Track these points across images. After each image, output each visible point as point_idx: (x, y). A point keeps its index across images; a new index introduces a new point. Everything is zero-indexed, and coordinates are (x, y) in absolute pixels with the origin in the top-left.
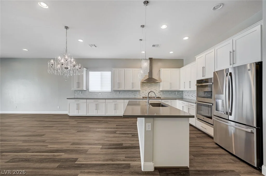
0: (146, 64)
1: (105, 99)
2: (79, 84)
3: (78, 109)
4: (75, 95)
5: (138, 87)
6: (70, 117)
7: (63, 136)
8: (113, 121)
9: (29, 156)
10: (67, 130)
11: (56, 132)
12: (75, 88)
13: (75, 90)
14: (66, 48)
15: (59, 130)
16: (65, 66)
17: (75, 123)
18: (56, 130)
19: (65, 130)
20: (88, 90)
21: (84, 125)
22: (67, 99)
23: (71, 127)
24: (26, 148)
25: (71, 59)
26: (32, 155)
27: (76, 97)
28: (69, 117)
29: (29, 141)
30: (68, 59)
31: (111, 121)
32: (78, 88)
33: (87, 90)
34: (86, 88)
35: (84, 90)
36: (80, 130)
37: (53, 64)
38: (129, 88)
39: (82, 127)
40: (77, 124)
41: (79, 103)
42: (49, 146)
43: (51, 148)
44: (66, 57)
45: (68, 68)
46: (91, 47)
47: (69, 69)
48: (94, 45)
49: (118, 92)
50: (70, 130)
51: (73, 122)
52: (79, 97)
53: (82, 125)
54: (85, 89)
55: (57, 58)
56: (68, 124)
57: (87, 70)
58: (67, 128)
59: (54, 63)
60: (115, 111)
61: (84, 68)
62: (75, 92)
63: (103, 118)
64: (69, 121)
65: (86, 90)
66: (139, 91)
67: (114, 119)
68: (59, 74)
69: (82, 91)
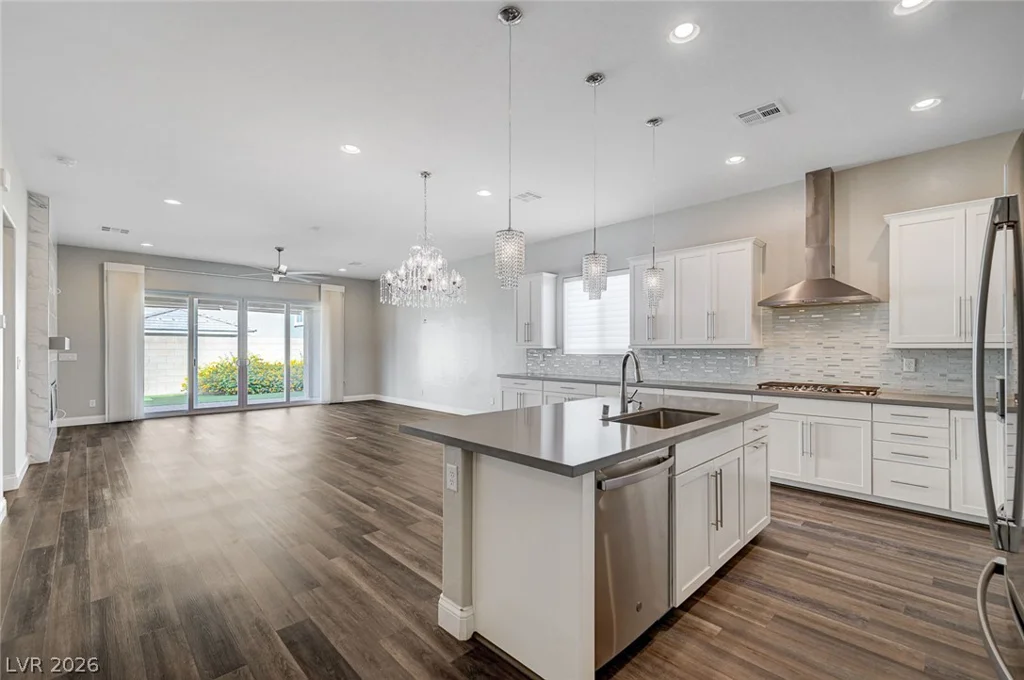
0: (794, 215)
1: (596, 383)
2: (530, 329)
4: (527, 367)
5: (742, 331)
12: (521, 342)
13: (527, 350)
14: (425, 231)
20: (563, 347)
22: (498, 376)
27: (529, 371)
32: (530, 343)
33: (557, 348)
34: (555, 343)
35: (544, 347)
38: (696, 337)
41: (527, 392)
46: (525, 201)
48: (529, 194)
49: (660, 358)
54: (547, 342)
57: (556, 278)
61: (545, 274)
62: (529, 355)
65: (554, 347)
66: (756, 353)
69: (545, 351)
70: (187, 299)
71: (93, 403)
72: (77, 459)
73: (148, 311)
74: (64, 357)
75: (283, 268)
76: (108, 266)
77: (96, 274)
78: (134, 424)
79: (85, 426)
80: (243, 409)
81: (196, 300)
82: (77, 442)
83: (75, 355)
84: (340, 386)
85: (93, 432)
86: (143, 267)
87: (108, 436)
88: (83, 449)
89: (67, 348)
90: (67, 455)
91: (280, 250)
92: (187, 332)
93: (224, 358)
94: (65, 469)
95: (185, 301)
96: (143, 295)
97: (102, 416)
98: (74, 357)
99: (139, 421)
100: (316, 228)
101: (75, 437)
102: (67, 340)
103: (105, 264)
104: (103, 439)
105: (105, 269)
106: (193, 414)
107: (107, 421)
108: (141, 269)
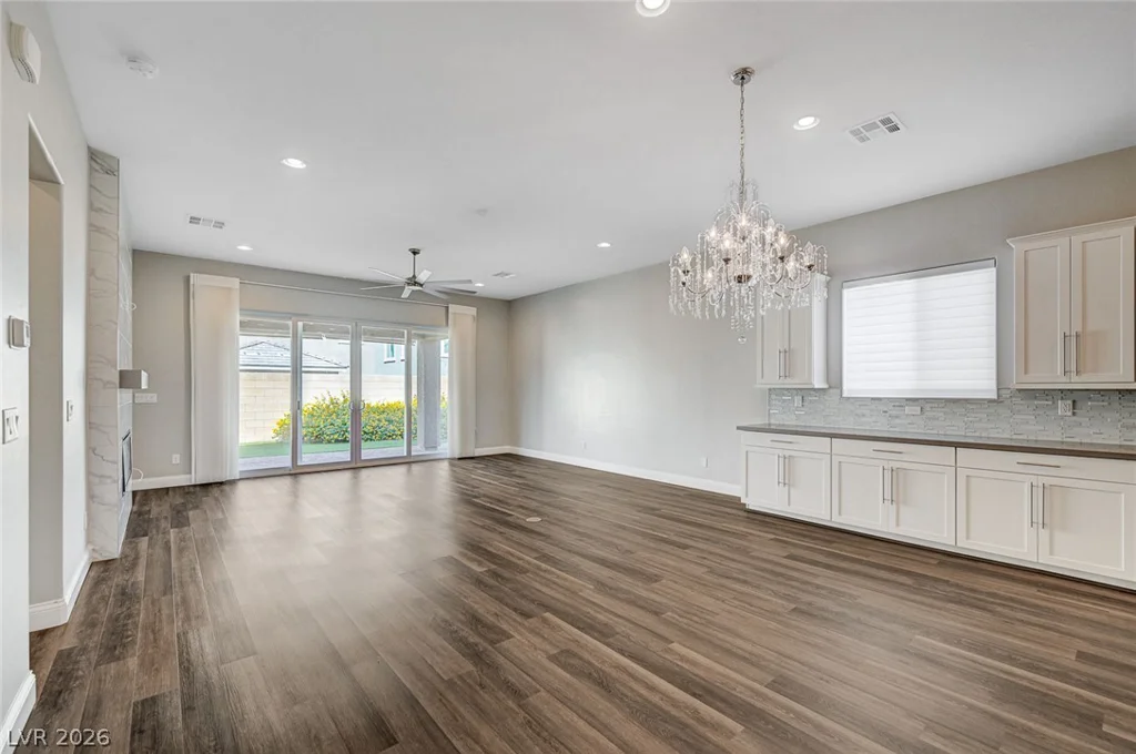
2: (790, 358)
3: (787, 481)
4: (769, 414)
6: (751, 515)
7: (730, 612)
8: (1037, 606)
9: (611, 666)
10: (745, 582)
11: (698, 581)
12: (773, 379)
13: (770, 390)
14: (742, 177)
15: (711, 571)
16: (736, 269)
17: (775, 553)
18: (699, 571)
19: (738, 580)
20: (841, 386)
21: (824, 578)
22: (738, 428)
23: (763, 570)
24: (602, 617)
25: (765, 226)
26: (618, 667)
27: (773, 421)
28: (745, 514)
29: (613, 592)
30: (750, 232)
31: (1012, 599)
32: (788, 380)
33: (830, 387)
34: (828, 380)
35: (816, 387)
36: (810, 604)
37: (689, 268)
39: (818, 587)
40: (785, 561)
42: (675, 646)
43: (683, 658)
44: (743, 222)
45: (749, 277)
46: (863, 139)
47: (753, 282)
48: (886, 121)
50: (758, 587)
51: (765, 547)
52: (790, 421)
53: (816, 576)
54: (818, 382)
55: (702, 238)
56: (745, 551)
57: (828, 283)
58: (744, 572)
59: (693, 263)
60: (1044, 533)
62: (773, 397)
63: (941, 563)
64: (750, 537)
65: (826, 386)
67: (1033, 591)
68: (711, 315)
69: (806, 393)
70: (290, 323)
71: (176, 459)
72: (159, 551)
73: (243, 340)
74: (141, 398)
75: (422, 278)
76: (194, 278)
77: (181, 286)
78: (226, 488)
79: (167, 490)
80: (356, 466)
81: (300, 324)
82: (157, 519)
83: (155, 396)
84: (472, 437)
85: (179, 500)
86: (238, 280)
87: (196, 507)
88: (165, 533)
89: (144, 386)
90: (144, 542)
91: (415, 252)
92: (289, 369)
93: (320, 399)
94: (140, 575)
95: (287, 327)
96: (238, 318)
97: (188, 476)
98: (153, 398)
99: (232, 482)
100: (482, 212)
101: (155, 509)
102: (144, 375)
103: (192, 275)
104: (191, 513)
105: (192, 282)
106: (296, 473)
107: (193, 483)
108: (235, 283)
